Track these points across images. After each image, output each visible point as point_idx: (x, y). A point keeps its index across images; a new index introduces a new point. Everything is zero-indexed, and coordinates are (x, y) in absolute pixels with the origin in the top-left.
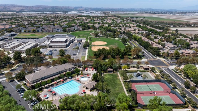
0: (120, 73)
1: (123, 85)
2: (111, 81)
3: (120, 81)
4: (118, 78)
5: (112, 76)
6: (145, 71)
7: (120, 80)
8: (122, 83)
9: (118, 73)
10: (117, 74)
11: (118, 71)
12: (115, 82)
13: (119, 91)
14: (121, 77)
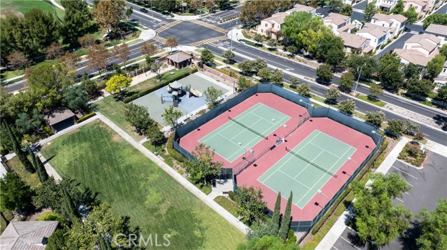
0: (106, 113)
1: (159, 161)
2: (96, 168)
3: (136, 151)
4: (115, 139)
5: (85, 140)
6: (183, 70)
7: (130, 146)
8: (149, 154)
9: (99, 116)
10: (101, 122)
11: (95, 108)
12: (122, 166)
13: (168, 204)
14: (125, 129)
